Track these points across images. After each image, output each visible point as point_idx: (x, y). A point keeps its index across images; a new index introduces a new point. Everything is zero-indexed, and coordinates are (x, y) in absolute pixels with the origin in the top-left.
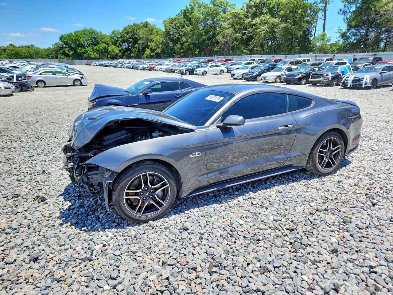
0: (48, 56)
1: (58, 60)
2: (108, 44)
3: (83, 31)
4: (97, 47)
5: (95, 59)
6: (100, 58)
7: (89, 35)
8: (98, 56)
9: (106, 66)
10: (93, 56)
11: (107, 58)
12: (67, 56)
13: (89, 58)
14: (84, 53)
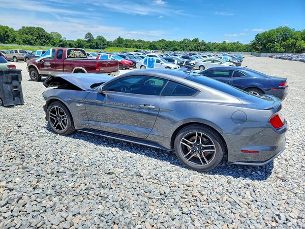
0: (245, 50)
1: (251, 53)
2: (297, 39)
3: (277, 29)
4: (285, 42)
5: (280, 52)
6: (285, 52)
7: (282, 32)
8: (283, 50)
9: (284, 59)
10: (278, 50)
11: (292, 52)
12: (257, 49)
13: (275, 52)
14: (271, 48)
